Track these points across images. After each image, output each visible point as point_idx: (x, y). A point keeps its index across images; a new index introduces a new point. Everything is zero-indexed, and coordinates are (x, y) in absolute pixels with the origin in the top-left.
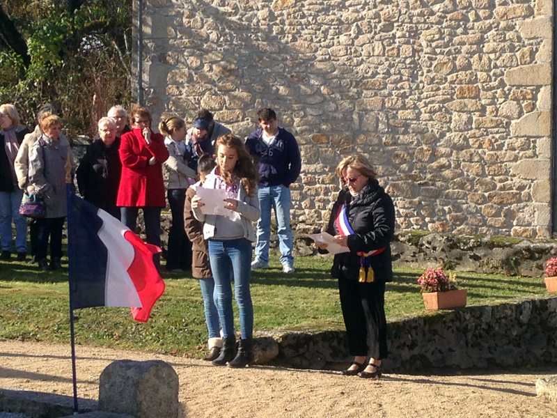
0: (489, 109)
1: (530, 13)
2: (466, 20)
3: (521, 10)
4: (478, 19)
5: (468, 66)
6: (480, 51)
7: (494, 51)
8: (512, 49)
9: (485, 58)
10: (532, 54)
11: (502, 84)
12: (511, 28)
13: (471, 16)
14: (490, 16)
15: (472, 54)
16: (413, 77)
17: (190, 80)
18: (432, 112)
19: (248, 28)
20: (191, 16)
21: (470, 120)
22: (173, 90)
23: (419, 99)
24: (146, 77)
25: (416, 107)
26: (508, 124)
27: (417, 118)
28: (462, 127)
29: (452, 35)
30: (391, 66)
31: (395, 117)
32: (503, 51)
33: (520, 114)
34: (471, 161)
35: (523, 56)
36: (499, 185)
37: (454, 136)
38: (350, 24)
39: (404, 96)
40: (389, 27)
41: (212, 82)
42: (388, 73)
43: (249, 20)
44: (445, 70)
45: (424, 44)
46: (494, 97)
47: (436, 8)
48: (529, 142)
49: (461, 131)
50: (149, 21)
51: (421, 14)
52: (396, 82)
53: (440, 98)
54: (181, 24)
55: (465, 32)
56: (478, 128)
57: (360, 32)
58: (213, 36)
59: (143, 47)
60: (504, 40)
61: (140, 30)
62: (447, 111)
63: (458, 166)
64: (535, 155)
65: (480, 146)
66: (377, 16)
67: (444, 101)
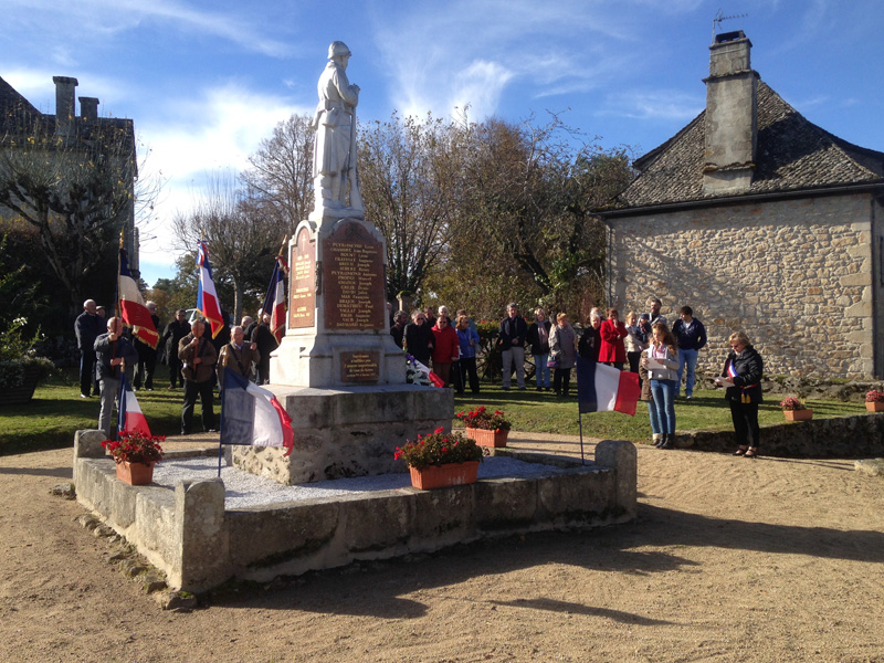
0: (829, 301)
1: (856, 241)
2: (813, 248)
3: (849, 240)
4: (820, 247)
5: (815, 276)
6: (823, 266)
7: (832, 266)
8: (844, 264)
9: (826, 270)
10: (858, 267)
11: (838, 286)
12: (843, 251)
13: (816, 246)
14: (829, 245)
15: (817, 268)
16: (779, 283)
17: (639, 290)
18: (791, 304)
19: (673, 260)
20: (640, 254)
21: (817, 308)
22: (629, 296)
23: (783, 297)
24: (613, 290)
25: (780, 301)
26: (843, 310)
27: (782, 307)
28: (811, 312)
29: (804, 257)
30: (763, 278)
31: (767, 307)
32: (838, 265)
33: (851, 303)
34: (818, 333)
35: (852, 268)
36: (837, 347)
37: (806, 318)
38: (737, 254)
39: (773, 295)
40: (762, 254)
41: (653, 291)
42: (762, 282)
43: (674, 255)
44: (799, 279)
45: (785, 263)
46: (833, 294)
47: (793, 241)
49: (811, 315)
50: (615, 258)
51: (783, 246)
52: (767, 287)
53: (796, 295)
54: (634, 259)
55: (812, 255)
56: (822, 313)
57: (743, 259)
58: (652, 265)
59: (612, 273)
60: (839, 259)
61: (610, 264)
62: (802, 303)
63: (809, 336)
64: (861, 328)
65: (824, 324)
66: (754, 248)
67: (799, 297)
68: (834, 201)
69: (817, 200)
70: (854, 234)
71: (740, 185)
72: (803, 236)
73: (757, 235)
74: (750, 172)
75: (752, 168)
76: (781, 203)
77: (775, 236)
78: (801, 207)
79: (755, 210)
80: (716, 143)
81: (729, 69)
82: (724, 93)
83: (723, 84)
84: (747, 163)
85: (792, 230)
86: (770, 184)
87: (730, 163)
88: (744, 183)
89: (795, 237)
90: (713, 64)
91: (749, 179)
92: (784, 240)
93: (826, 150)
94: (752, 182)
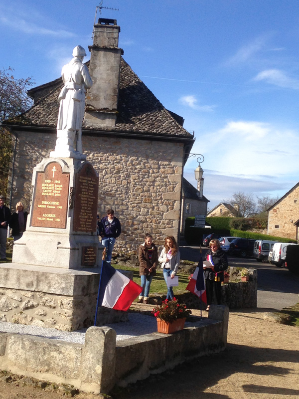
0: (155, 207)
1: (173, 172)
2: (149, 173)
3: (170, 171)
4: (153, 172)
5: (148, 191)
6: (154, 185)
7: (159, 186)
8: (166, 185)
9: (155, 188)
10: (173, 188)
11: (161, 199)
12: (166, 177)
13: (151, 171)
14: (158, 172)
15: (150, 186)
16: (127, 193)
18: (133, 207)
21: (148, 211)
23: (129, 202)
25: (127, 205)
26: (163, 214)
27: (127, 209)
28: (145, 214)
29: (143, 178)
30: (118, 188)
31: (118, 208)
32: (162, 186)
33: (168, 211)
34: (147, 227)
35: (170, 188)
36: (157, 238)
37: (141, 218)
38: (103, 170)
39: (123, 200)
40: (118, 172)
42: (117, 191)
44: (140, 191)
45: (132, 180)
46: (158, 203)
47: (138, 167)
48: (170, 222)
49: (144, 215)
51: (132, 169)
52: (119, 194)
53: (137, 202)
55: (148, 177)
56: (151, 215)
57: (106, 173)
59: (14, 171)
60: (163, 182)
61: (14, 164)
62: (139, 207)
63: (142, 229)
64: (172, 227)
65: (151, 222)
66: (114, 167)
67: (138, 203)
68: (164, 144)
69: (154, 142)
70: (173, 167)
71: (108, 124)
72: (144, 164)
73: (116, 159)
74: (115, 117)
75: (116, 114)
76: (133, 140)
77: (127, 161)
78: (144, 145)
79: (117, 142)
80: (94, 92)
81: (106, 44)
82: (102, 60)
83: (102, 53)
84: (114, 110)
85: (137, 159)
86: (127, 127)
87: (103, 107)
88: (111, 122)
89: (139, 164)
90: (96, 37)
91: (114, 121)
92: (133, 165)
93: (160, 111)
94: (116, 123)
